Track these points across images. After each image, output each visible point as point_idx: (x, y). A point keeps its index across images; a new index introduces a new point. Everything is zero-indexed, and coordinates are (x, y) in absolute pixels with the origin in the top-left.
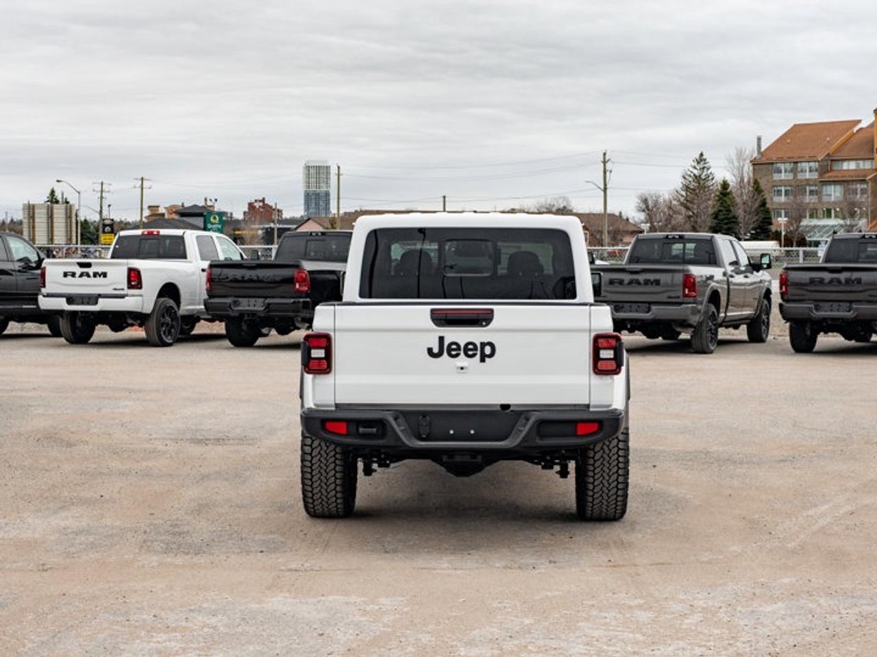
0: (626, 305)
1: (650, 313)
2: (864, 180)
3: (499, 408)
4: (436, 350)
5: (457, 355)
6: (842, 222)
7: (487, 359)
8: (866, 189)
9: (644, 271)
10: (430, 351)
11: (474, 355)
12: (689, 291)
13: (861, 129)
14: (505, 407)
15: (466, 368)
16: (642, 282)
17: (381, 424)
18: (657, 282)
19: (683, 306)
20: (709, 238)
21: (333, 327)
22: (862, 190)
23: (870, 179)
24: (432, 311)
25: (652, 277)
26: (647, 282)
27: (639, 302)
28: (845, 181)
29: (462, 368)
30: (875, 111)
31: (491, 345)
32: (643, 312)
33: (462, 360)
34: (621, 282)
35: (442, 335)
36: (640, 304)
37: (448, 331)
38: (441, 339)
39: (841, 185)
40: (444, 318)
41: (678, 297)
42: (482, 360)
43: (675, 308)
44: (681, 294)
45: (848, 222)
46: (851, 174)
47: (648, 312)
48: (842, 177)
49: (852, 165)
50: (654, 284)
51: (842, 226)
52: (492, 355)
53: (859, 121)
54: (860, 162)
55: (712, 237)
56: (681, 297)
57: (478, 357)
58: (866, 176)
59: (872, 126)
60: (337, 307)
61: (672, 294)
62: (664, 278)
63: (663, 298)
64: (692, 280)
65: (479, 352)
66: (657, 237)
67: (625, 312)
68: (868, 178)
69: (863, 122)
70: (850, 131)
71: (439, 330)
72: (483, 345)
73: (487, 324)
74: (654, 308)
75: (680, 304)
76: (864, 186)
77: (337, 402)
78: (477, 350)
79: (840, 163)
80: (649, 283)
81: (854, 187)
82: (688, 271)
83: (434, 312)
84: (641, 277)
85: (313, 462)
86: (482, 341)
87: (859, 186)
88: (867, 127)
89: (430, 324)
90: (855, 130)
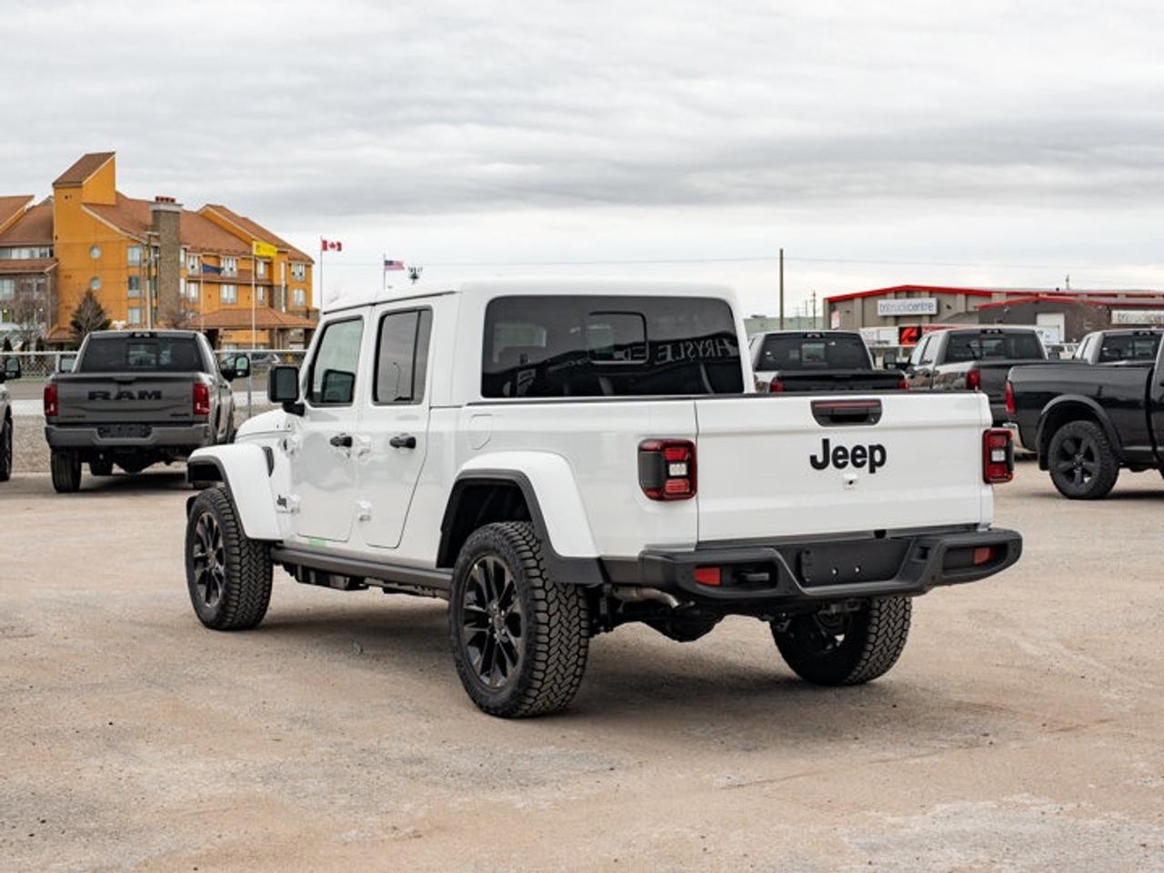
0: (112, 426)
1: (152, 436)
2: (42, 273)
3: (873, 536)
4: (820, 459)
5: (844, 465)
6: (17, 327)
7: (877, 469)
8: (44, 285)
9: (139, 380)
10: (813, 459)
11: (862, 464)
12: (201, 407)
13: (33, 207)
14: (880, 534)
15: (856, 480)
16: (136, 395)
17: (770, 566)
18: (158, 395)
19: (195, 426)
20: (191, 337)
21: (695, 431)
22: (39, 285)
23: (49, 272)
24: (813, 403)
25: (150, 388)
26: (142, 395)
27: (130, 423)
28: (16, 274)
29: (851, 482)
30: (54, 184)
31: (881, 448)
32: (136, 436)
33: (850, 472)
34: (106, 396)
35: (825, 437)
36: (133, 426)
37: (835, 432)
38: (826, 442)
39: (11, 279)
40: (830, 413)
41: (187, 415)
42: (872, 471)
43: (182, 429)
44: (190, 411)
45: (25, 328)
46: (25, 264)
47: (144, 436)
48: (13, 269)
49: (24, 254)
50: (153, 397)
51: (15, 332)
52: (882, 463)
53: (31, 198)
54: (33, 249)
55: (195, 335)
56: (192, 414)
57: (867, 466)
58: (44, 267)
59: (47, 202)
60: (698, 402)
61: (178, 411)
62: (165, 388)
63: (166, 416)
64: (203, 391)
65: (868, 459)
66: (110, 336)
67: (112, 436)
68: (48, 270)
69: (35, 199)
70: (21, 209)
71: (823, 431)
72: (873, 449)
73: (876, 422)
74: (155, 430)
75: (191, 423)
76: (42, 281)
77: (700, 539)
78: (866, 457)
79: (9, 250)
80: (147, 397)
81: (29, 281)
82: (198, 379)
83: (817, 406)
84: (135, 389)
85: (551, 636)
86: (871, 444)
87: (34, 281)
88: (40, 205)
89: (813, 423)
90: (27, 207)
